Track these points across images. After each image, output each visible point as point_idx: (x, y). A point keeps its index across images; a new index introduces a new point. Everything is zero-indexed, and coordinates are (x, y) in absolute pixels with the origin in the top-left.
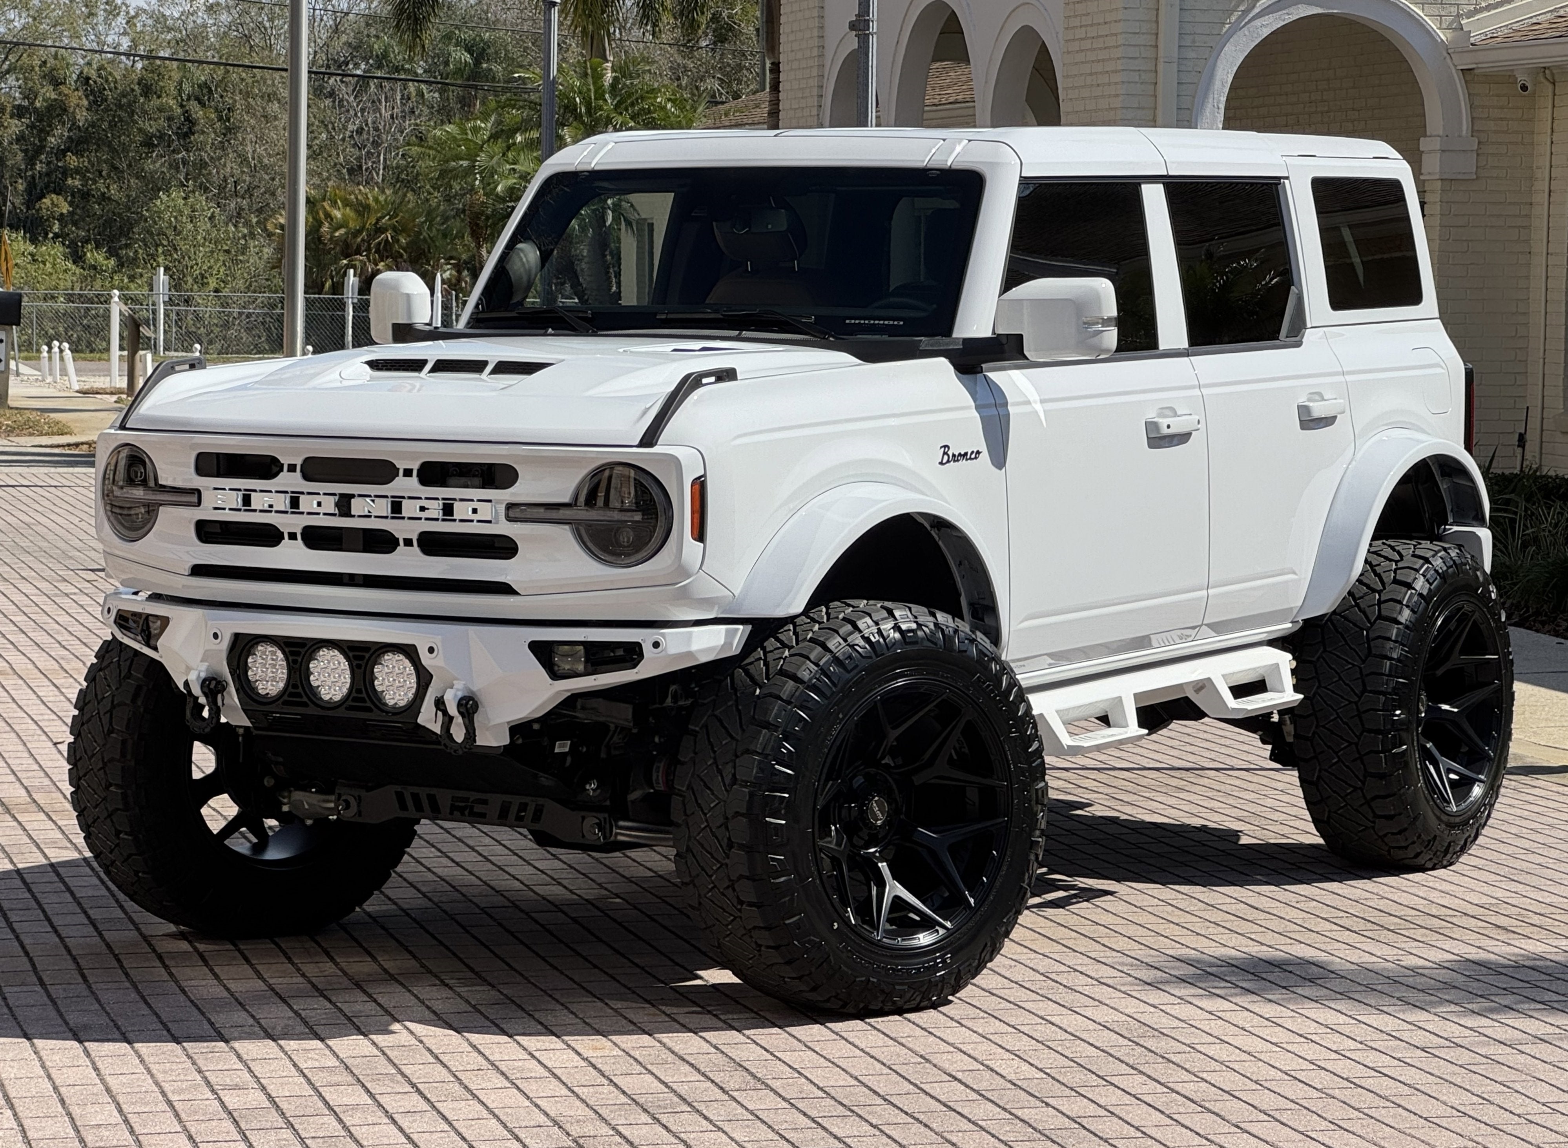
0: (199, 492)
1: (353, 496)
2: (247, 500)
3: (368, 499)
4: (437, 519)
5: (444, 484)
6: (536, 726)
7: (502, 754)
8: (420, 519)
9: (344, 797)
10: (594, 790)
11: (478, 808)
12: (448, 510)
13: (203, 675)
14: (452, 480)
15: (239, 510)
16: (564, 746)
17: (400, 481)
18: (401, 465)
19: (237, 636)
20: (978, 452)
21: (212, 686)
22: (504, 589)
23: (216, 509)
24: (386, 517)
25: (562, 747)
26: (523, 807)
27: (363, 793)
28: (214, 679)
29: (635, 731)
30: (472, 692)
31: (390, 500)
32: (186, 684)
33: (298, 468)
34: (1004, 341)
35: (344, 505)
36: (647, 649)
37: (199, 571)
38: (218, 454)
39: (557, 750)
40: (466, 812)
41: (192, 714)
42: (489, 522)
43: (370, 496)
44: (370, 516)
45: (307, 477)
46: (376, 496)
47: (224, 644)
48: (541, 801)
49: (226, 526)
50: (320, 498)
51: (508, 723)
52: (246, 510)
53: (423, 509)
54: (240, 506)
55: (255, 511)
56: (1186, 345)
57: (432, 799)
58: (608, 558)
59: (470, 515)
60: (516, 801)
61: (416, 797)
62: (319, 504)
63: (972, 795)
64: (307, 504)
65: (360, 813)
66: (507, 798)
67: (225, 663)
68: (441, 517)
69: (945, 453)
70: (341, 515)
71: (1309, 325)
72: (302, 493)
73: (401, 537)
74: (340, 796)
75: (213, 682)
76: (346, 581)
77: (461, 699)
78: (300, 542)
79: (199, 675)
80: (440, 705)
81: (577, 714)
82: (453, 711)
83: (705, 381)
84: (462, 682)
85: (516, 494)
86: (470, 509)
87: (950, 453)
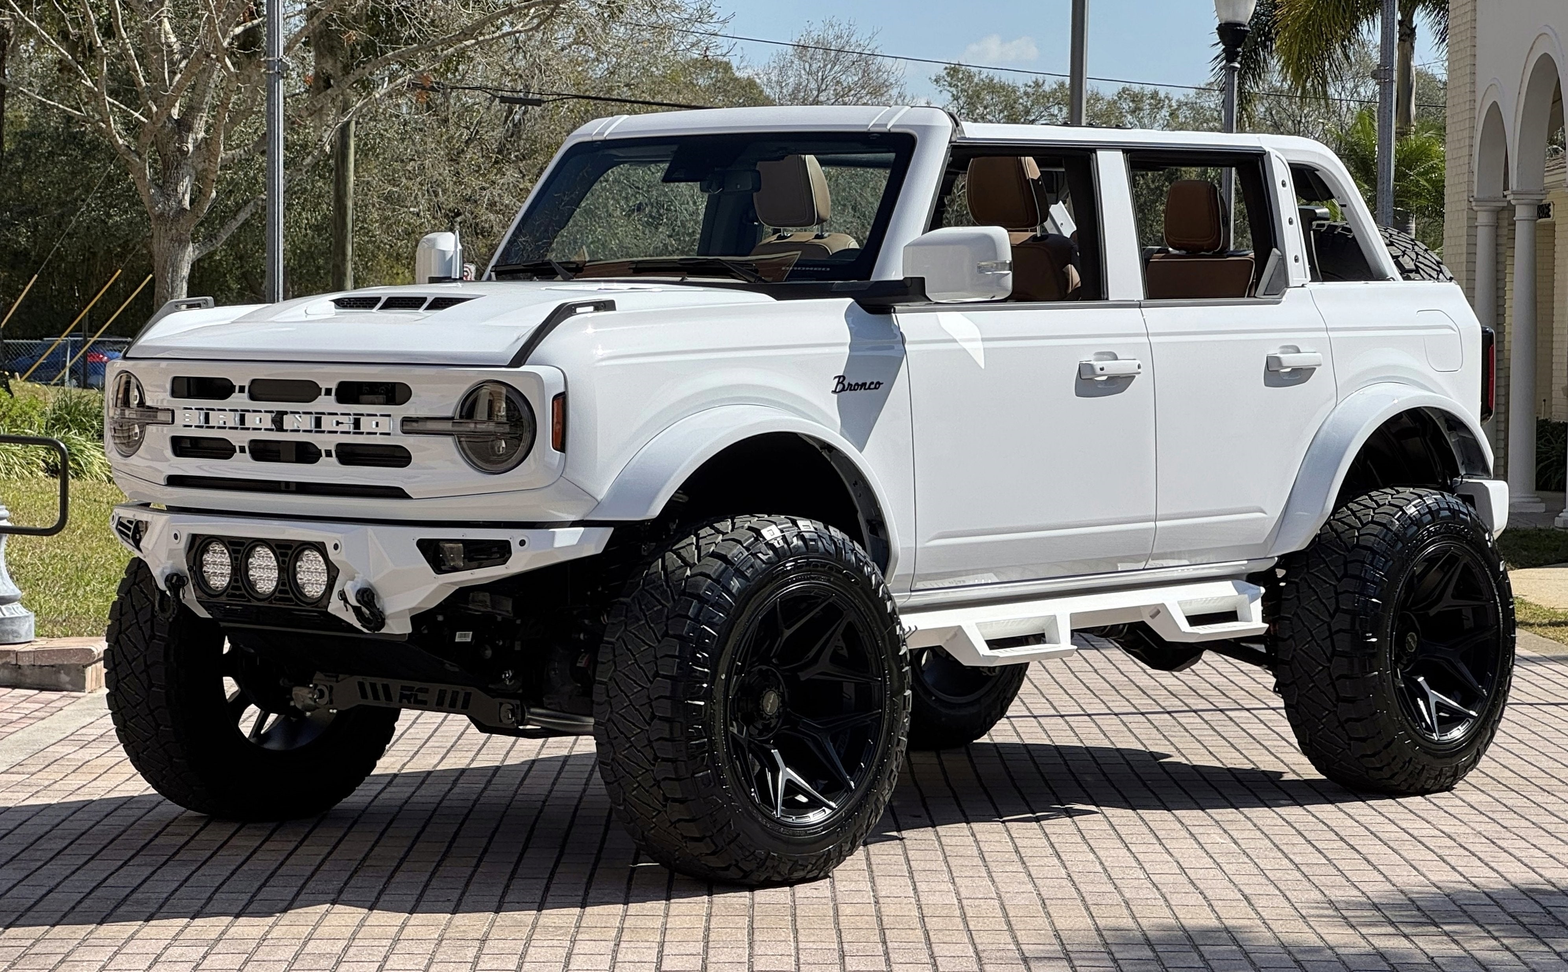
0: (173, 412)
1: (286, 413)
2: (207, 418)
3: (297, 416)
4: (349, 433)
5: (357, 402)
6: (440, 618)
7: (408, 642)
8: (336, 432)
9: (319, 687)
10: (509, 679)
11: (421, 696)
12: (357, 424)
13: (168, 572)
14: (364, 398)
15: (202, 427)
16: (465, 636)
17: (322, 397)
18: (323, 386)
19: (194, 537)
20: (879, 383)
21: (174, 581)
22: (397, 493)
23: (185, 426)
24: (311, 431)
25: (464, 637)
26: (453, 694)
27: (334, 684)
28: (176, 574)
30: (370, 585)
31: (314, 415)
33: (246, 389)
34: (909, 283)
35: (278, 421)
36: (515, 546)
37: (174, 481)
38: (189, 378)
39: (457, 640)
40: (412, 700)
42: (389, 434)
43: (298, 413)
44: (298, 431)
45: (253, 397)
46: (305, 413)
47: (183, 544)
48: (469, 689)
49: (195, 440)
50: (262, 415)
51: (408, 611)
52: (207, 427)
53: (338, 423)
54: (202, 423)
55: (213, 427)
56: (1142, 298)
58: (484, 466)
59: (373, 428)
60: (450, 689)
61: (373, 686)
62: (260, 420)
63: (849, 690)
64: (252, 420)
66: (443, 687)
67: (185, 560)
68: (352, 430)
69: (838, 383)
70: (277, 430)
71: (1291, 285)
73: (323, 448)
75: (175, 578)
76: (283, 488)
77: (358, 592)
78: (248, 454)
79: (163, 572)
80: (343, 596)
81: (470, 607)
82: (353, 601)
83: (579, 310)
84: (361, 575)
85: (409, 409)
86: (374, 423)
87: (846, 383)
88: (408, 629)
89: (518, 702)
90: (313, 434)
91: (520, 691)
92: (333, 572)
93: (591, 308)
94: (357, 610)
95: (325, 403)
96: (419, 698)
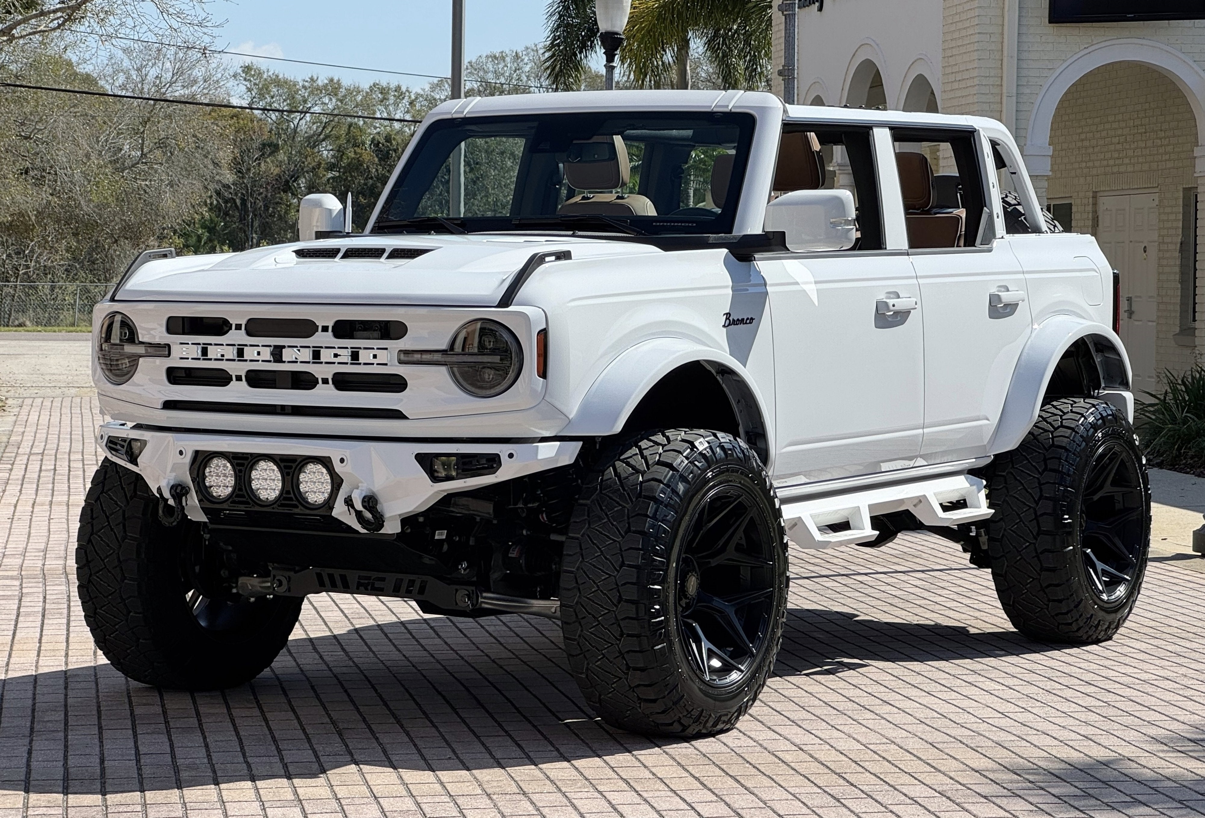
0: (169, 346)
1: (284, 347)
2: (205, 352)
3: (295, 349)
4: (347, 363)
5: (352, 337)
6: (421, 519)
7: (395, 540)
8: (334, 363)
9: (277, 578)
10: (465, 570)
11: (378, 584)
12: (355, 356)
13: (172, 483)
14: (359, 334)
15: (199, 359)
16: (442, 534)
17: (319, 335)
18: (320, 324)
19: (197, 453)
20: (752, 319)
21: (178, 491)
22: (397, 415)
23: (181, 358)
24: (309, 362)
25: (440, 535)
26: (412, 583)
27: (291, 574)
28: (180, 485)
29: (495, 522)
30: (373, 493)
31: (312, 349)
32: (159, 489)
33: (243, 327)
34: (771, 236)
35: (277, 354)
36: (504, 458)
37: (169, 405)
38: (183, 318)
39: (436, 537)
40: (369, 587)
41: (163, 512)
42: (386, 364)
43: (296, 347)
44: (296, 362)
45: (249, 334)
46: (301, 347)
47: (187, 459)
48: (424, 578)
49: (189, 371)
50: (260, 349)
51: (400, 515)
52: (204, 359)
53: (336, 355)
54: (200, 356)
55: (211, 359)
56: (906, 248)
57: (343, 578)
58: (475, 391)
59: (371, 360)
60: (406, 578)
61: (331, 577)
62: (259, 353)
64: (250, 353)
65: (289, 590)
66: (400, 576)
67: (188, 473)
68: (349, 361)
69: (726, 319)
70: (275, 361)
71: (997, 236)
72: (246, 345)
73: (320, 377)
74: (274, 577)
75: (179, 488)
76: (279, 411)
77: (364, 497)
78: (244, 383)
79: (168, 483)
80: (349, 502)
81: (452, 509)
82: (359, 506)
83: (547, 259)
84: (365, 485)
85: (404, 343)
86: (371, 355)
87: (731, 319)
88: (399, 530)
89: (474, 588)
90: (311, 365)
91: (475, 579)
92: (337, 482)
93: (553, 258)
94: (359, 514)
95: (320, 339)
96: (376, 586)
